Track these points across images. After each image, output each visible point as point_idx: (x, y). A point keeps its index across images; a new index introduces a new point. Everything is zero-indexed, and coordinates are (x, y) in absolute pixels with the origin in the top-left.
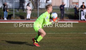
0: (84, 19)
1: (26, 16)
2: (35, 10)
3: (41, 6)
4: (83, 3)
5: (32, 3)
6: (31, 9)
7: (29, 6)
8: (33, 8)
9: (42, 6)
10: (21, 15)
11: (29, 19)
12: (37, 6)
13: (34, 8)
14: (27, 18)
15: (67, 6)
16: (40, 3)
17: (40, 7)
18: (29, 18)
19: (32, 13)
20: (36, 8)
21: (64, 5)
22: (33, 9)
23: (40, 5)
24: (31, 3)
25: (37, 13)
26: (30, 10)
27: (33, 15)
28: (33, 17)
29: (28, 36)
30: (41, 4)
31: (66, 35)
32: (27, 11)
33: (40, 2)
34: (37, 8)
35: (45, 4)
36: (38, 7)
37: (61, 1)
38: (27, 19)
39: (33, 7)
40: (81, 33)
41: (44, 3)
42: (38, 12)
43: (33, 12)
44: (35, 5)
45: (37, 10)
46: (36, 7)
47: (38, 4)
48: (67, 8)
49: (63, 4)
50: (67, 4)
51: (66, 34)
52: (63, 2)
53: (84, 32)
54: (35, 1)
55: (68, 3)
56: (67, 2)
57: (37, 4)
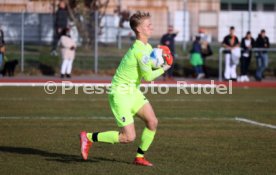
0: (234, 76)
1: (60, 68)
2: (87, 47)
3: (104, 36)
4: (232, 28)
5: (79, 29)
6: (75, 45)
7: (69, 36)
8: (79, 41)
9: (106, 38)
10: (44, 62)
11: (68, 76)
12: (92, 37)
13: (84, 43)
14: (63, 72)
15: (184, 36)
16: (102, 28)
17: (103, 40)
18: (69, 72)
19: (76, 57)
20: (90, 43)
21: (174, 35)
22: (80, 44)
23: (100, 34)
24: (75, 28)
25: (93, 57)
26: (72, 48)
27: (81, 63)
28: (80, 70)
29: (65, 127)
30: (104, 30)
31: (179, 125)
32: (63, 50)
33: (102, 24)
34: (92, 44)
35: (116, 31)
36: (97, 41)
37: (165, 23)
38: (62, 76)
39: (81, 40)
40: (225, 119)
41: (113, 27)
42: (96, 55)
43: (81, 54)
44: (87, 34)
45: (93, 49)
46: (88, 40)
47: (97, 29)
48: (183, 42)
49: (170, 30)
50: (184, 31)
51: (180, 122)
52: (170, 27)
53: (234, 117)
54: (87, 22)
55: (187, 29)
56: (184, 26)
57: (94, 32)
